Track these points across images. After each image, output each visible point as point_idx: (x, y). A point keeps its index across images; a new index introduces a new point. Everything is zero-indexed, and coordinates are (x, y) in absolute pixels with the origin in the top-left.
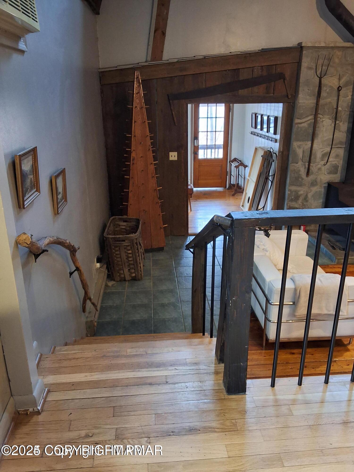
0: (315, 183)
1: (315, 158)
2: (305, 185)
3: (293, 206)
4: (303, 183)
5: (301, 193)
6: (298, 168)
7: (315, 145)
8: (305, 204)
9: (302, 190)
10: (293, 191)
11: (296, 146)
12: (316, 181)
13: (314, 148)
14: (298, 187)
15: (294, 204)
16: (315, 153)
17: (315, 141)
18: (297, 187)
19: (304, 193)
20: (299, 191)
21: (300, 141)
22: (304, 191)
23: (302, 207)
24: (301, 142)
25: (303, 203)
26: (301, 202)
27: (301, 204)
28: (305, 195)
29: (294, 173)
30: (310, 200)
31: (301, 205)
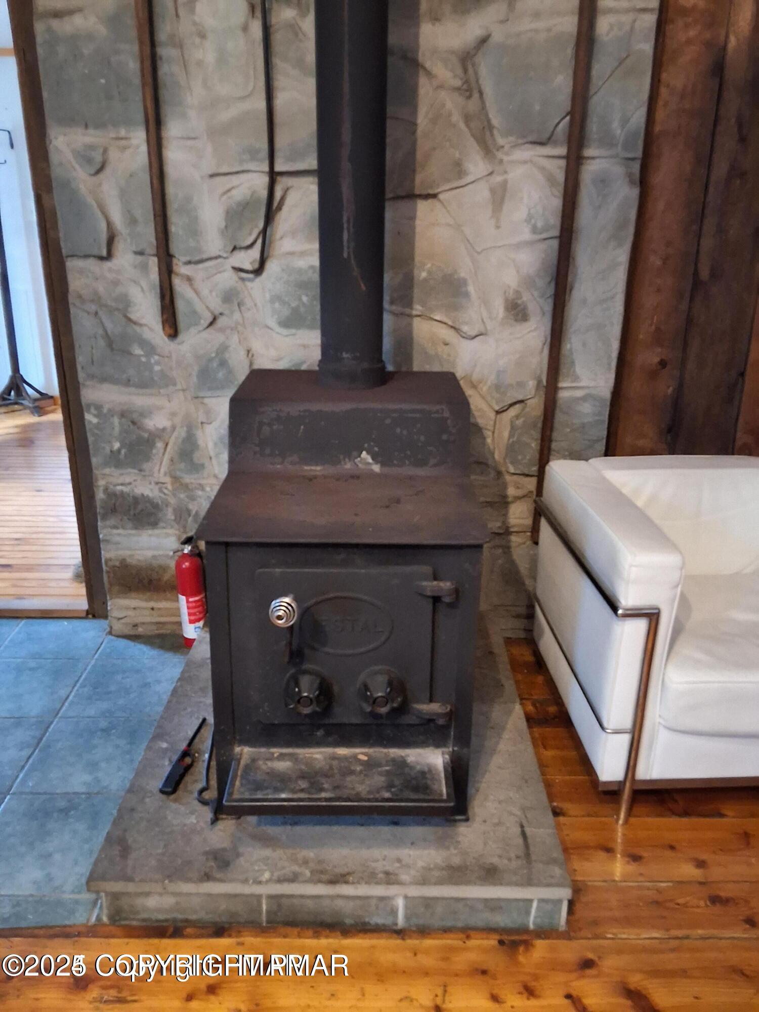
0: (221, 375)
1: (194, 231)
2: (167, 381)
3: (125, 489)
4: (157, 368)
5: (160, 426)
6: (116, 283)
7: (173, 155)
8: (188, 479)
9: (160, 408)
10: (111, 413)
11: (69, 156)
12: (223, 363)
13: (171, 171)
14: (133, 390)
15: (128, 480)
16: (188, 199)
17: (173, 130)
18: (127, 390)
19: (174, 428)
20: (146, 413)
21: (86, 126)
22: (173, 414)
23: (174, 495)
24: (91, 131)
25: (175, 479)
26: (165, 474)
27: (168, 480)
28: (183, 434)
29: (96, 313)
30: (214, 461)
31: (170, 487)
